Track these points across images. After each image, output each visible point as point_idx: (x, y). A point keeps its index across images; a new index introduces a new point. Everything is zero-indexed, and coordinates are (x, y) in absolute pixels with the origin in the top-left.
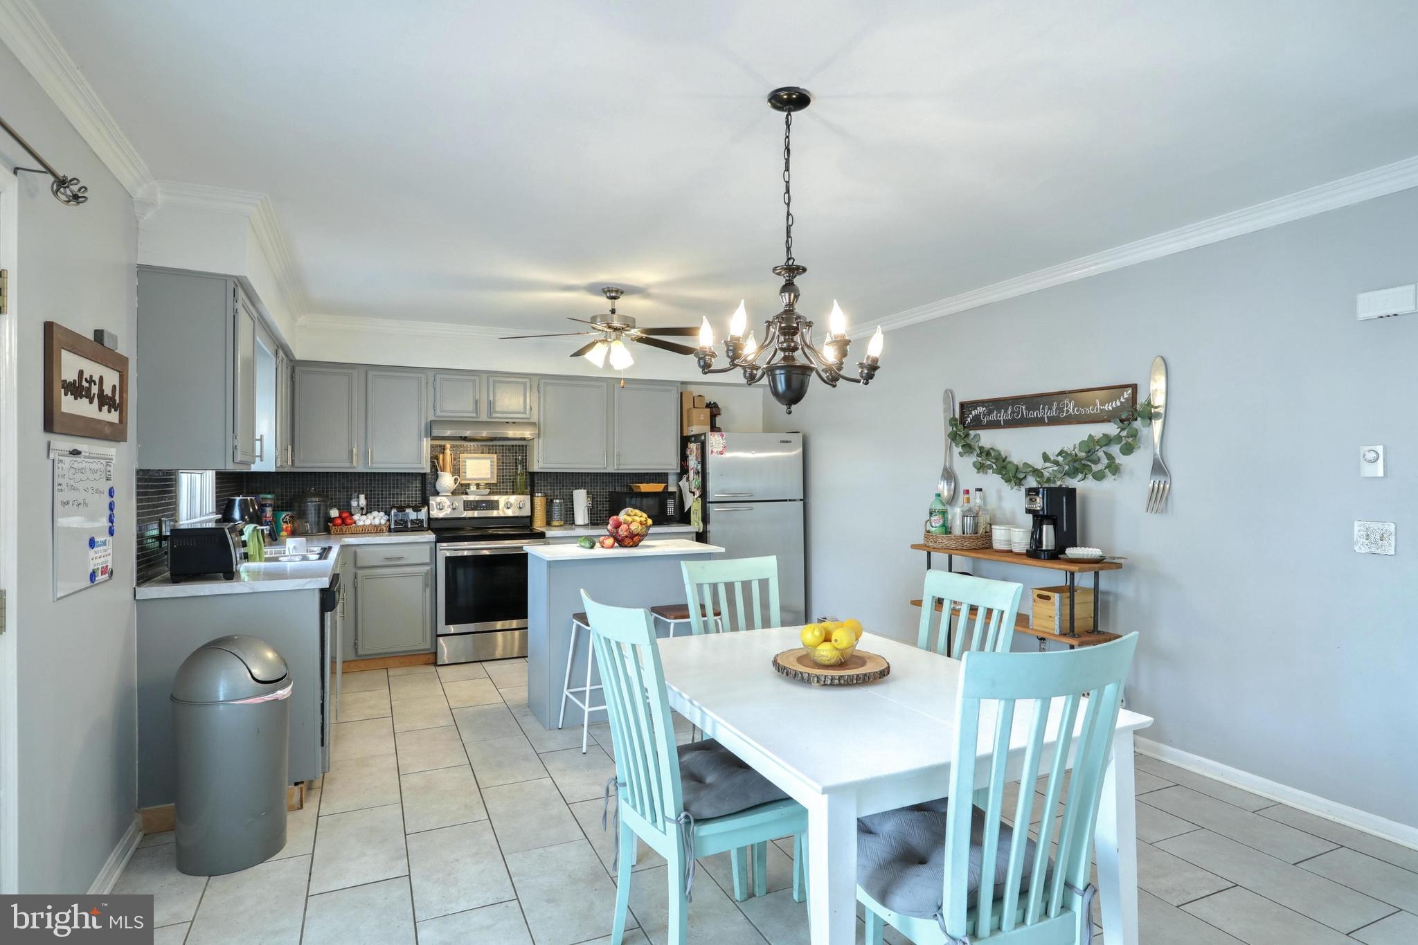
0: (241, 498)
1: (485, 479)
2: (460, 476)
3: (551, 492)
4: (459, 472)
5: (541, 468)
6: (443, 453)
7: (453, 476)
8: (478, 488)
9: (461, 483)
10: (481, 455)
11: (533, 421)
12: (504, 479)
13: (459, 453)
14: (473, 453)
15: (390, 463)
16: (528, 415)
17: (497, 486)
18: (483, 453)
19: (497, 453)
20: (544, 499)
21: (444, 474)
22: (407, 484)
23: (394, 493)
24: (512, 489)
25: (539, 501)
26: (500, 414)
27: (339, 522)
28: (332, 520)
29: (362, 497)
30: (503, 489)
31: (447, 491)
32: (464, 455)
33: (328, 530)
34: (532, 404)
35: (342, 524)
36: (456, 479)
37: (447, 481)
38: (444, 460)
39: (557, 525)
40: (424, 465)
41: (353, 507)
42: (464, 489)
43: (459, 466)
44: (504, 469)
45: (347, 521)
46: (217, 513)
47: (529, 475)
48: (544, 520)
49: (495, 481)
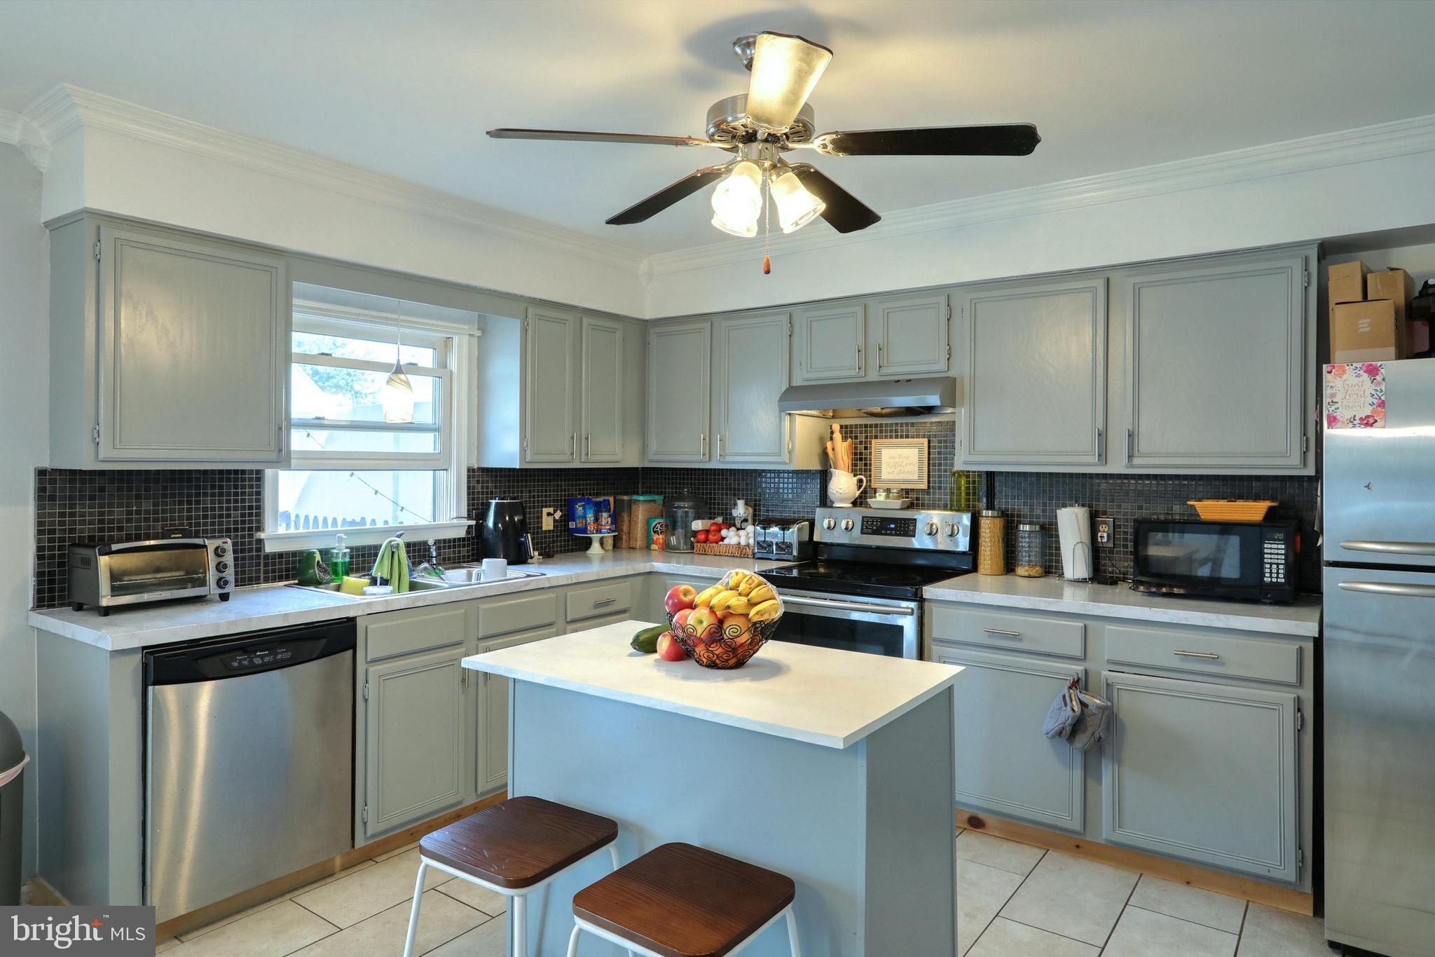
0: (499, 501)
1: (909, 482)
2: (870, 476)
3: (1025, 510)
4: (870, 470)
5: (965, 463)
6: (831, 439)
7: (855, 475)
8: (887, 497)
9: (870, 486)
10: (905, 440)
11: (951, 374)
12: (940, 482)
13: (871, 438)
14: (891, 437)
15: (745, 455)
16: (942, 366)
17: (928, 493)
18: (907, 437)
19: (929, 437)
20: (999, 523)
21: (837, 471)
22: (804, 486)
23: (788, 500)
24: (951, 500)
25: (990, 526)
26: (899, 367)
27: (702, 537)
28: (695, 533)
29: (741, 503)
30: (940, 499)
31: (842, 500)
32: (879, 440)
33: (692, 548)
34: (951, 344)
35: (706, 540)
36: (860, 481)
37: (843, 484)
38: (833, 449)
39: (1026, 574)
40: (786, 458)
41: (734, 518)
42: (866, 498)
43: (870, 460)
44: (940, 465)
45: (711, 537)
46: (469, 517)
47: (985, 476)
48: (1001, 563)
49: (924, 486)
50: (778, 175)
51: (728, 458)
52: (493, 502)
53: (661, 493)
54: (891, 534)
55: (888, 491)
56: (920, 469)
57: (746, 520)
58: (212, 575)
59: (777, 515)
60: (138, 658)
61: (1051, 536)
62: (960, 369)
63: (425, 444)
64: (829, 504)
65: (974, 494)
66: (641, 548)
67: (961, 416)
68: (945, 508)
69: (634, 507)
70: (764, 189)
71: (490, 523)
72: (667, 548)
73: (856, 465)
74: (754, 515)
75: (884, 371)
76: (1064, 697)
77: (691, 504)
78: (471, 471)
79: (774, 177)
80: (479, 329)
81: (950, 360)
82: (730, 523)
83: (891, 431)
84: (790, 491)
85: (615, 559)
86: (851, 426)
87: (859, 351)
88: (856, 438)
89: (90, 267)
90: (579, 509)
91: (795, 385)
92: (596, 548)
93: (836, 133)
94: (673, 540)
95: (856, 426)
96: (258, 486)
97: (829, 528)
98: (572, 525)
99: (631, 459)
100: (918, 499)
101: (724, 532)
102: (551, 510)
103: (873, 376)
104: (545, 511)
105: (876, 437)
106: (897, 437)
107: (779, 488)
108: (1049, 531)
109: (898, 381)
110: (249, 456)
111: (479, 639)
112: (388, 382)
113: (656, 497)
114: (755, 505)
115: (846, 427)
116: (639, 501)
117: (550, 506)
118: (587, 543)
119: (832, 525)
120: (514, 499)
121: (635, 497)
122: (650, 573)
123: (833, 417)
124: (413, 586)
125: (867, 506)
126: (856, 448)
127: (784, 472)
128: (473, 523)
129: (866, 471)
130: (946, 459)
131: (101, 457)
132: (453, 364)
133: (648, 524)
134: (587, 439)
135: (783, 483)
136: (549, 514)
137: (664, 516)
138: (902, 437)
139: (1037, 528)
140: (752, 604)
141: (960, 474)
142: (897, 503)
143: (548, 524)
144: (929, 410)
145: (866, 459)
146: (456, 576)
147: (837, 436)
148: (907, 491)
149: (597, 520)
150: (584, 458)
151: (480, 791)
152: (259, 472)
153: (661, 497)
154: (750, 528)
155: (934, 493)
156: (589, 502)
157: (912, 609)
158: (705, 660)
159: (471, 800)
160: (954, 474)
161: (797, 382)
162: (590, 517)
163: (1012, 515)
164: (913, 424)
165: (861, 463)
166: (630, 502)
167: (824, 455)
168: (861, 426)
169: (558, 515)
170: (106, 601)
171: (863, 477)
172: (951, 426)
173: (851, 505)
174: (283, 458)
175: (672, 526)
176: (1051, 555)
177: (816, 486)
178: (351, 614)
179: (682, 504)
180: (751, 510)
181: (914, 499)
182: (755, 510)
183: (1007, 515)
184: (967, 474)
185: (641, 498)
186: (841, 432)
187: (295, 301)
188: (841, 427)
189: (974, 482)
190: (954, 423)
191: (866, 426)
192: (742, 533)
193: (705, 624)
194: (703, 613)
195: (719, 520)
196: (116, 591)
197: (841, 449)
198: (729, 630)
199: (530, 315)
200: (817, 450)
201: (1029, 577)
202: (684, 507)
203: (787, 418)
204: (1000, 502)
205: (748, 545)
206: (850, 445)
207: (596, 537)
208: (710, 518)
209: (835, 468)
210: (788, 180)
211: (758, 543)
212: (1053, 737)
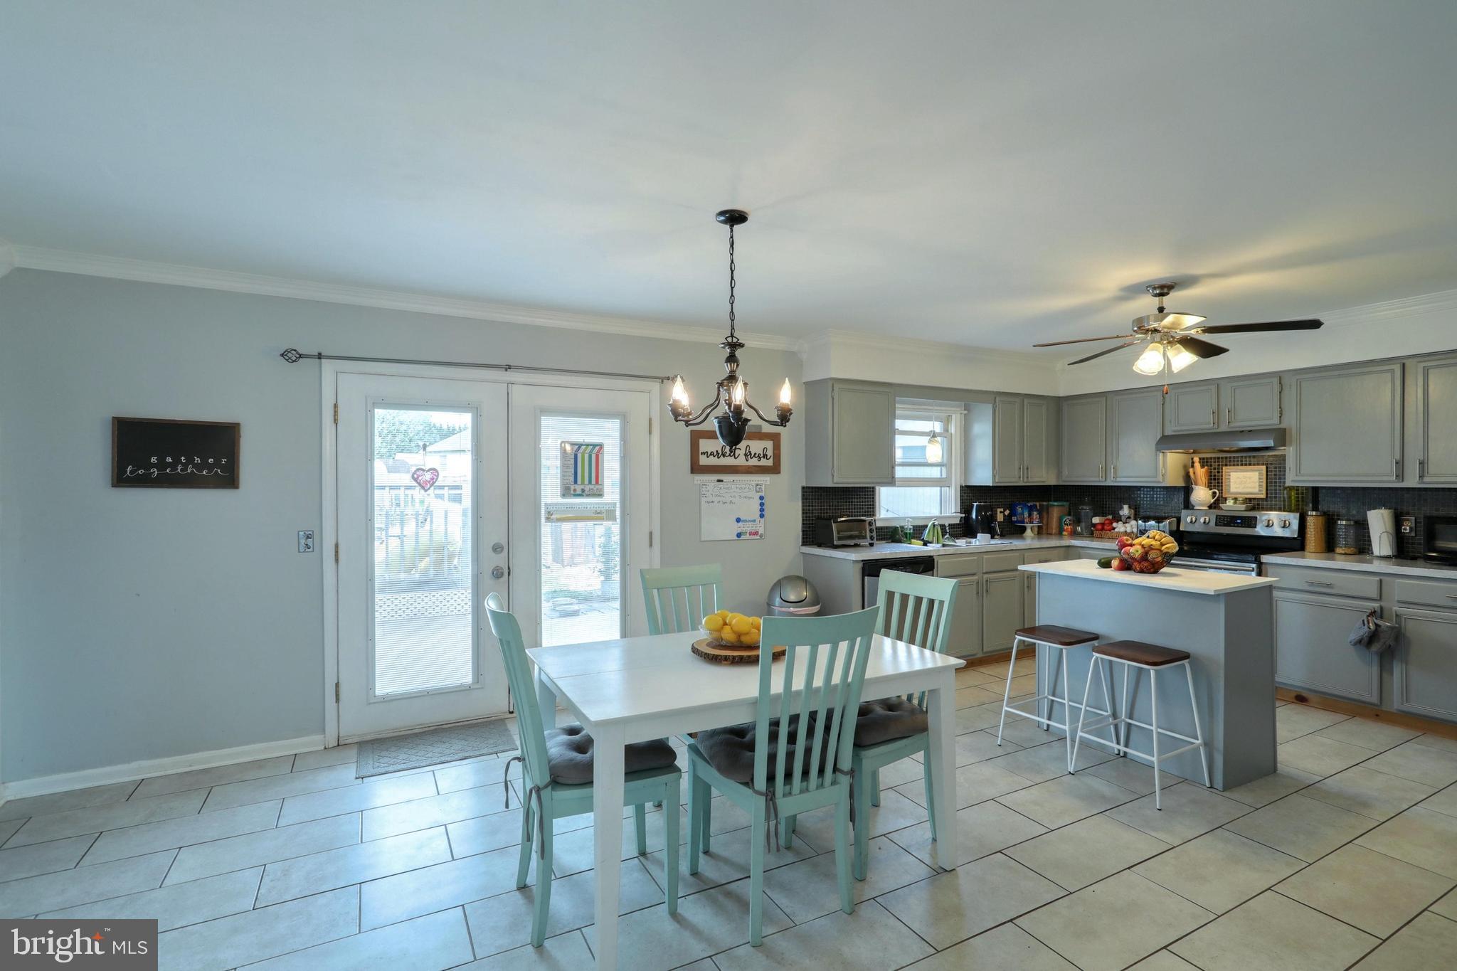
0: (977, 503)
1: (1251, 493)
2: (1222, 490)
3: (1343, 511)
4: (1222, 486)
5: (1293, 481)
6: (1193, 466)
7: (1210, 489)
8: (1235, 503)
9: (1222, 496)
10: (1248, 467)
11: (1282, 426)
12: (1276, 494)
13: (1222, 465)
14: (1238, 465)
15: (1131, 477)
16: (1275, 421)
17: (1267, 501)
18: (1250, 465)
19: (1267, 465)
20: (1321, 520)
21: (1197, 487)
22: (1172, 496)
23: (1160, 505)
24: (1284, 505)
25: (1313, 520)
26: (1241, 422)
27: (1100, 527)
28: (1094, 525)
29: (1126, 507)
30: (1276, 505)
31: (1202, 505)
32: (1228, 467)
33: (1092, 534)
34: (1282, 407)
35: (1102, 529)
36: (1214, 493)
37: (1201, 495)
38: (1194, 473)
39: (1343, 552)
40: (1160, 479)
41: (1121, 516)
42: (1218, 504)
43: (1222, 479)
44: (1275, 482)
45: (1106, 527)
46: (961, 513)
47: (1310, 491)
48: (1324, 545)
49: (1263, 496)
50: (1172, 347)
51: (1118, 479)
52: (975, 504)
53: (1067, 501)
54: (1238, 526)
55: (1236, 499)
56: (1260, 486)
57: (1129, 518)
58: (868, 535)
59: (1152, 514)
60: (861, 565)
61: (1365, 529)
62: (1289, 422)
63: (935, 473)
64: (1191, 507)
65: (1303, 501)
66: (1055, 534)
67: (1289, 452)
68: (1280, 510)
69: (1050, 509)
70: (1164, 355)
71: (974, 516)
72: (1074, 534)
73: (1211, 483)
74: (1135, 515)
75: (1232, 425)
76: (1363, 621)
77: (1091, 507)
78: (961, 487)
79: (1169, 348)
80: (965, 410)
81: (1282, 418)
82: (1118, 519)
83: (1238, 461)
84: (1161, 499)
85: (1039, 538)
86: (1207, 458)
87: (1213, 413)
88: (1211, 466)
89: (830, 399)
90: (1019, 510)
91: (1166, 434)
92: (1029, 532)
93: (1204, 327)
94: (1079, 529)
95: (1211, 458)
96: (873, 495)
97: (1191, 522)
98: (1014, 519)
99: (1052, 481)
100: (1258, 504)
101: (1114, 525)
102: (1002, 510)
103: (1224, 428)
104: (999, 510)
105: (1226, 465)
106: (1242, 465)
107: (1153, 497)
108: (1361, 527)
109: (1243, 431)
110: (868, 480)
111: (983, 573)
112: (929, 442)
113: (1065, 503)
114: (1136, 508)
115: (1204, 459)
116: (1054, 505)
117: (1001, 508)
118: (1023, 530)
119: (1194, 520)
120: (986, 502)
121: (1051, 503)
122: (1069, 546)
123: (1194, 453)
124: (944, 545)
125: (1220, 508)
126: (1211, 472)
127: (1157, 487)
128: (964, 515)
129: (1218, 486)
130: (1280, 479)
131: (835, 481)
132: (952, 429)
133: (1060, 519)
134: (1028, 469)
135: (1157, 494)
136: (1001, 512)
137: (1072, 514)
138: (1246, 465)
139: (1352, 523)
140: (1162, 545)
141: (1291, 488)
142: (1243, 507)
143: (1000, 517)
144: (1267, 449)
145: (1218, 479)
146: (962, 543)
147: (1197, 465)
148: (1250, 500)
149: (1030, 515)
150: (1025, 480)
151: (985, 650)
152: (873, 488)
153: (1068, 503)
154: (1133, 522)
155: (1271, 501)
156: (1025, 505)
157: (1253, 568)
158: (1138, 569)
159: (980, 655)
160: (1286, 488)
161: (1168, 432)
162: (1026, 514)
163: (1333, 515)
164: (1254, 457)
165: (1215, 481)
166: (1048, 507)
167: (1187, 477)
168: (1214, 458)
169: (1007, 512)
170: (835, 543)
171: (1216, 491)
172: (1283, 458)
173: (1207, 508)
174: (891, 481)
175: (1078, 521)
176: (1365, 541)
177: (1181, 497)
178: (932, 554)
179: (1085, 507)
180: (1133, 511)
181: (1255, 504)
182: (1135, 511)
183: (1329, 515)
184: (1297, 488)
185: (1056, 504)
186: (1200, 462)
187: (897, 406)
188: (1200, 459)
189: (1302, 494)
190: (1285, 456)
191: (1219, 458)
192: (1127, 525)
193: (1140, 552)
194: (1139, 547)
195: (1110, 517)
196: (840, 539)
197: (1200, 472)
198: (1152, 555)
199: (997, 401)
200: (1182, 473)
201: (1346, 554)
202: (1086, 509)
203: (1161, 454)
204: (1322, 507)
205: (1133, 532)
206: (1207, 471)
207: (1028, 526)
208: (1103, 516)
209: (1196, 485)
210: (1178, 348)
211: (1140, 531)
212: (1355, 644)
